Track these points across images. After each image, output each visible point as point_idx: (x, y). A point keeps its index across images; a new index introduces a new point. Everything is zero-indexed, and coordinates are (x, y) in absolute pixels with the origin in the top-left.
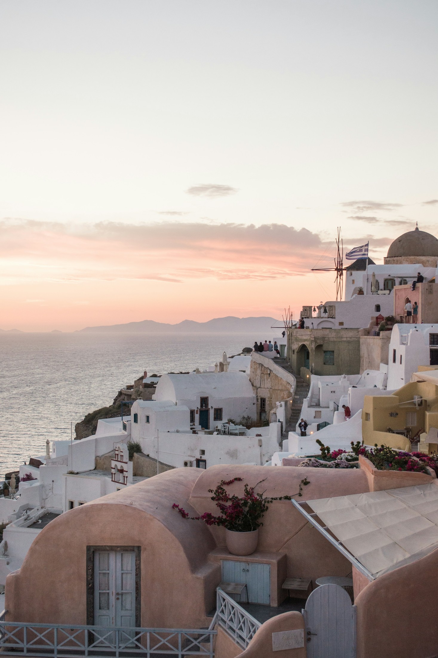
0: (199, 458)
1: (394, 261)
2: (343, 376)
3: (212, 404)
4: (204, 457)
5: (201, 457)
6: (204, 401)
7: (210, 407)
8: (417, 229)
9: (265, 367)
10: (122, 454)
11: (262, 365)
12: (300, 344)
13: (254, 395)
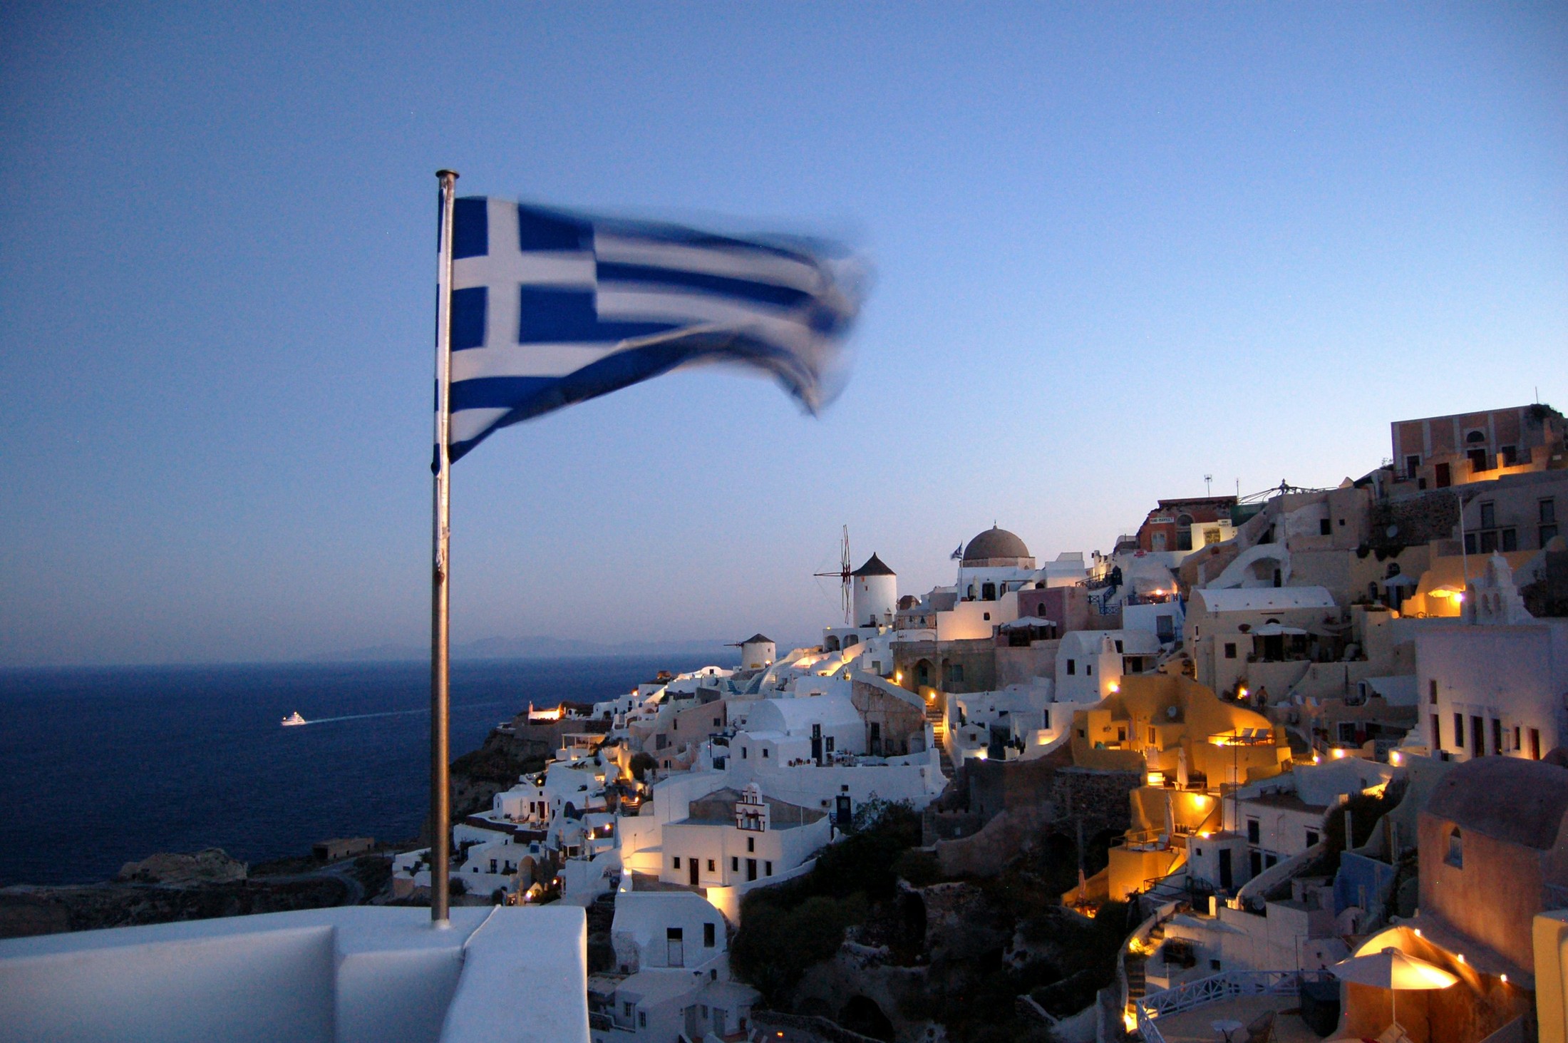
0: (841, 795)
1: (978, 563)
2: (985, 693)
3: (824, 733)
4: (847, 794)
5: (843, 794)
6: (817, 728)
7: (822, 736)
8: (995, 527)
9: (874, 687)
10: (754, 795)
11: (870, 685)
12: (918, 659)
13: (863, 722)
